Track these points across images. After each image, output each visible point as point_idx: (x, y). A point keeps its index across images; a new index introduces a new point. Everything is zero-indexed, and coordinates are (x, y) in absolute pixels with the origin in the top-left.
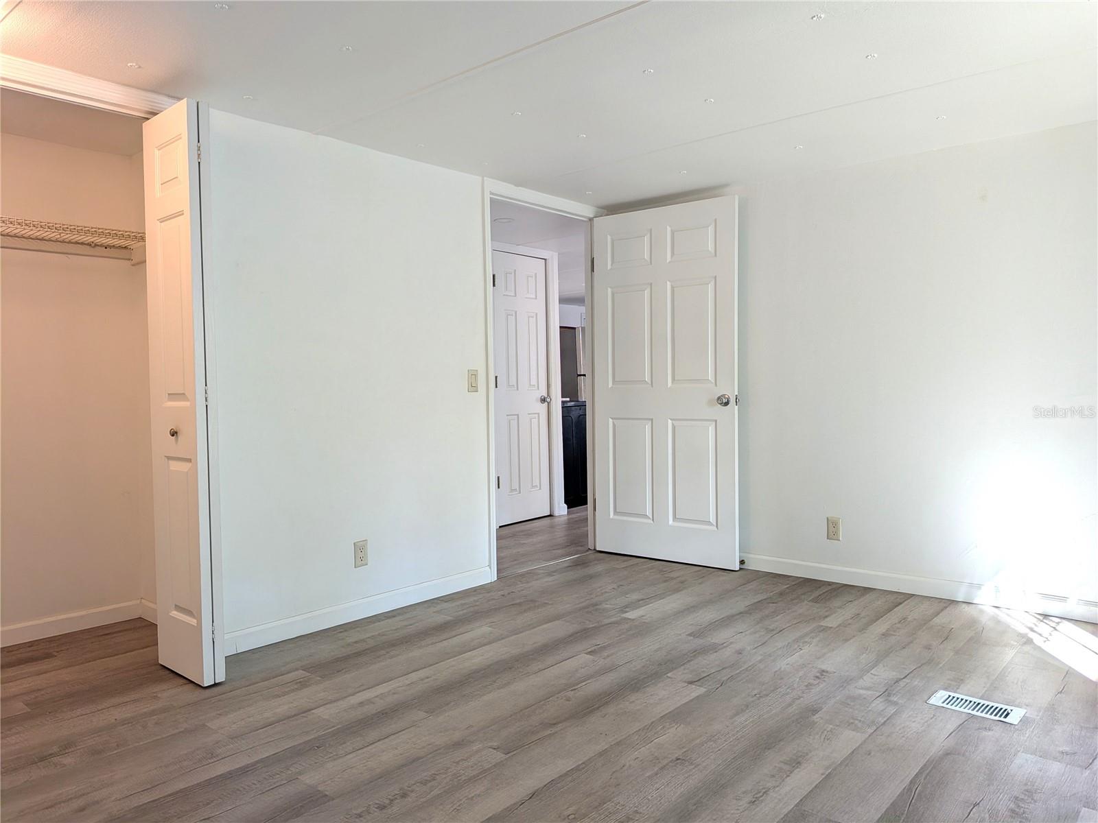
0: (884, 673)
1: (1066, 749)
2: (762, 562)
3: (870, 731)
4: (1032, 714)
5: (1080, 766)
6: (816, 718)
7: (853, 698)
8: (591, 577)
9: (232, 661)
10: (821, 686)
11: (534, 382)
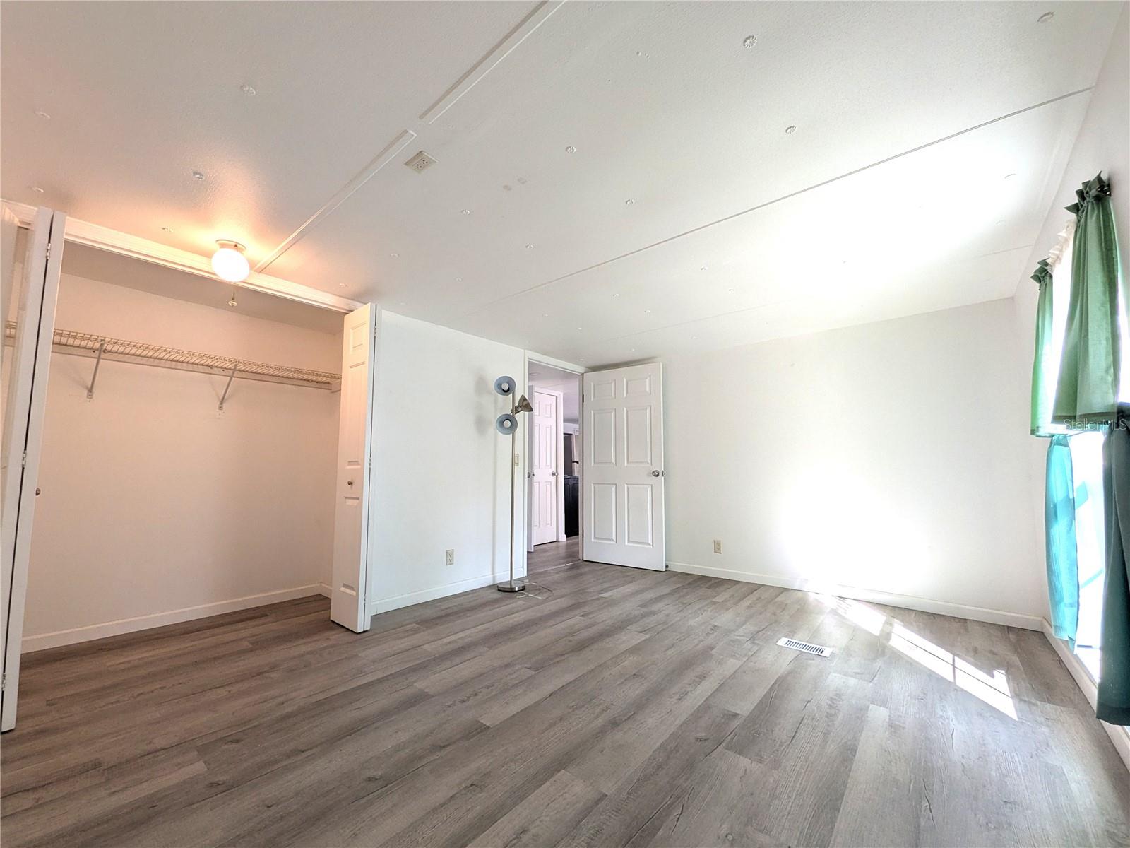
0: (749, 628)
1: (858, 671)
2: (679, 566)
3: (745, 660)
4: (836, 651)
5: (867, 681)
6: (713, 652)
7: (733, 641)
8: (581, 574)
9: (374, 618)
10: (715, 634)
11: (549, 463)
